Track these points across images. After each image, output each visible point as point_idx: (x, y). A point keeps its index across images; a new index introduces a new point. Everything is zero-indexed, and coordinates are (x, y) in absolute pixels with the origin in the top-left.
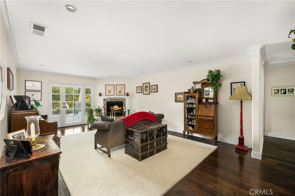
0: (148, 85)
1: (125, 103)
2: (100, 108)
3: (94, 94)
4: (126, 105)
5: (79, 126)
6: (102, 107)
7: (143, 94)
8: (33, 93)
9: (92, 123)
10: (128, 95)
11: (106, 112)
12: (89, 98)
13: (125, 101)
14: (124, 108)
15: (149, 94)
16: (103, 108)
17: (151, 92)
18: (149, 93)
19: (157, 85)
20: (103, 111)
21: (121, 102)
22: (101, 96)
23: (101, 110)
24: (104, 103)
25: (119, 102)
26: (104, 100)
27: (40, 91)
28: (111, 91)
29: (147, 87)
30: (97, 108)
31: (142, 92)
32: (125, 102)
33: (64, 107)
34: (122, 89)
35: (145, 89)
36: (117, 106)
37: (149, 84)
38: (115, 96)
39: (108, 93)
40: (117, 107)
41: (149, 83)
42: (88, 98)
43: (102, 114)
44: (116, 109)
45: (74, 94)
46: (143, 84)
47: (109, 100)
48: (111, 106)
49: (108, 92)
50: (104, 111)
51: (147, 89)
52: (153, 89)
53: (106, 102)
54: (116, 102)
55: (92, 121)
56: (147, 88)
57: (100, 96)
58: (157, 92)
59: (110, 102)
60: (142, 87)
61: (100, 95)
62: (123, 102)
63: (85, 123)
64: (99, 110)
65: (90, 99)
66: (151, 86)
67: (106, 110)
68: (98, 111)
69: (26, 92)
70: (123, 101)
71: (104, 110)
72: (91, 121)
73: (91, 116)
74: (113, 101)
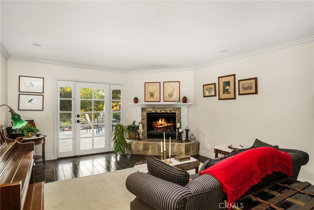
0: (231, 79)
1: (180, 116)
2: (137, 124)
3: (126, 100)
4: (182, 120)
5: (102, 155)
6: (139, 123)
7: (219, 99)
8: (30, 97)
9: (122, 152)
10: (185, 100)
11: (146, 132)
12: (118, 106)
13: (180, 112)
14: (178, 125)
15: (235, 98)
16: (141, 124)
17: (240, 94)
18: (233, 97)
19: (256, 79)
20: (141, 130)
21: (173, 113)
22: (137, 103)
23: (138, 127)
24: (142, 116)
25: (168, 113)
26: (143, 109)
27: (41, 94)
28: (155, 95)
29: (228, 83)
30: (131, 124)
31: (215, 95)
32: (180, 114)
33: (78, 121)
34: (175, 89)
35: (224, 88)
36: (163, 120)
37: (233, 77)
38: (162, 103)
39: (149, 97)
40: (163, 123)
41: (234, 75)
42: (116, 106)
43: (139, 135)
44: (161, 125)
45: (95, 100)
46: (219, 78)
47: (151, 109)
48: (154, 121)
49: (149, 95)
50: (143, 131)
51: (227, 87)
52: (245, 89)
53: (145, 114)
54: (163, 113)
55: (122, 148)
56: (229, 85)
57: (135, 103)
58: (256, 93)
59: (153, 113)
60: (215, 84)
61: (136, 100)
62: (175, 113)
63: (111, 150)
64: (134, 127)
65: (120, 108)
66: (239, 81)
67: (146, 128)
68: (132, 129)
69: (20, 95)
70: (177, 112)
71: (143, 127)
72: (120, 147)
73: (121, 139)
74: (159, 111)
